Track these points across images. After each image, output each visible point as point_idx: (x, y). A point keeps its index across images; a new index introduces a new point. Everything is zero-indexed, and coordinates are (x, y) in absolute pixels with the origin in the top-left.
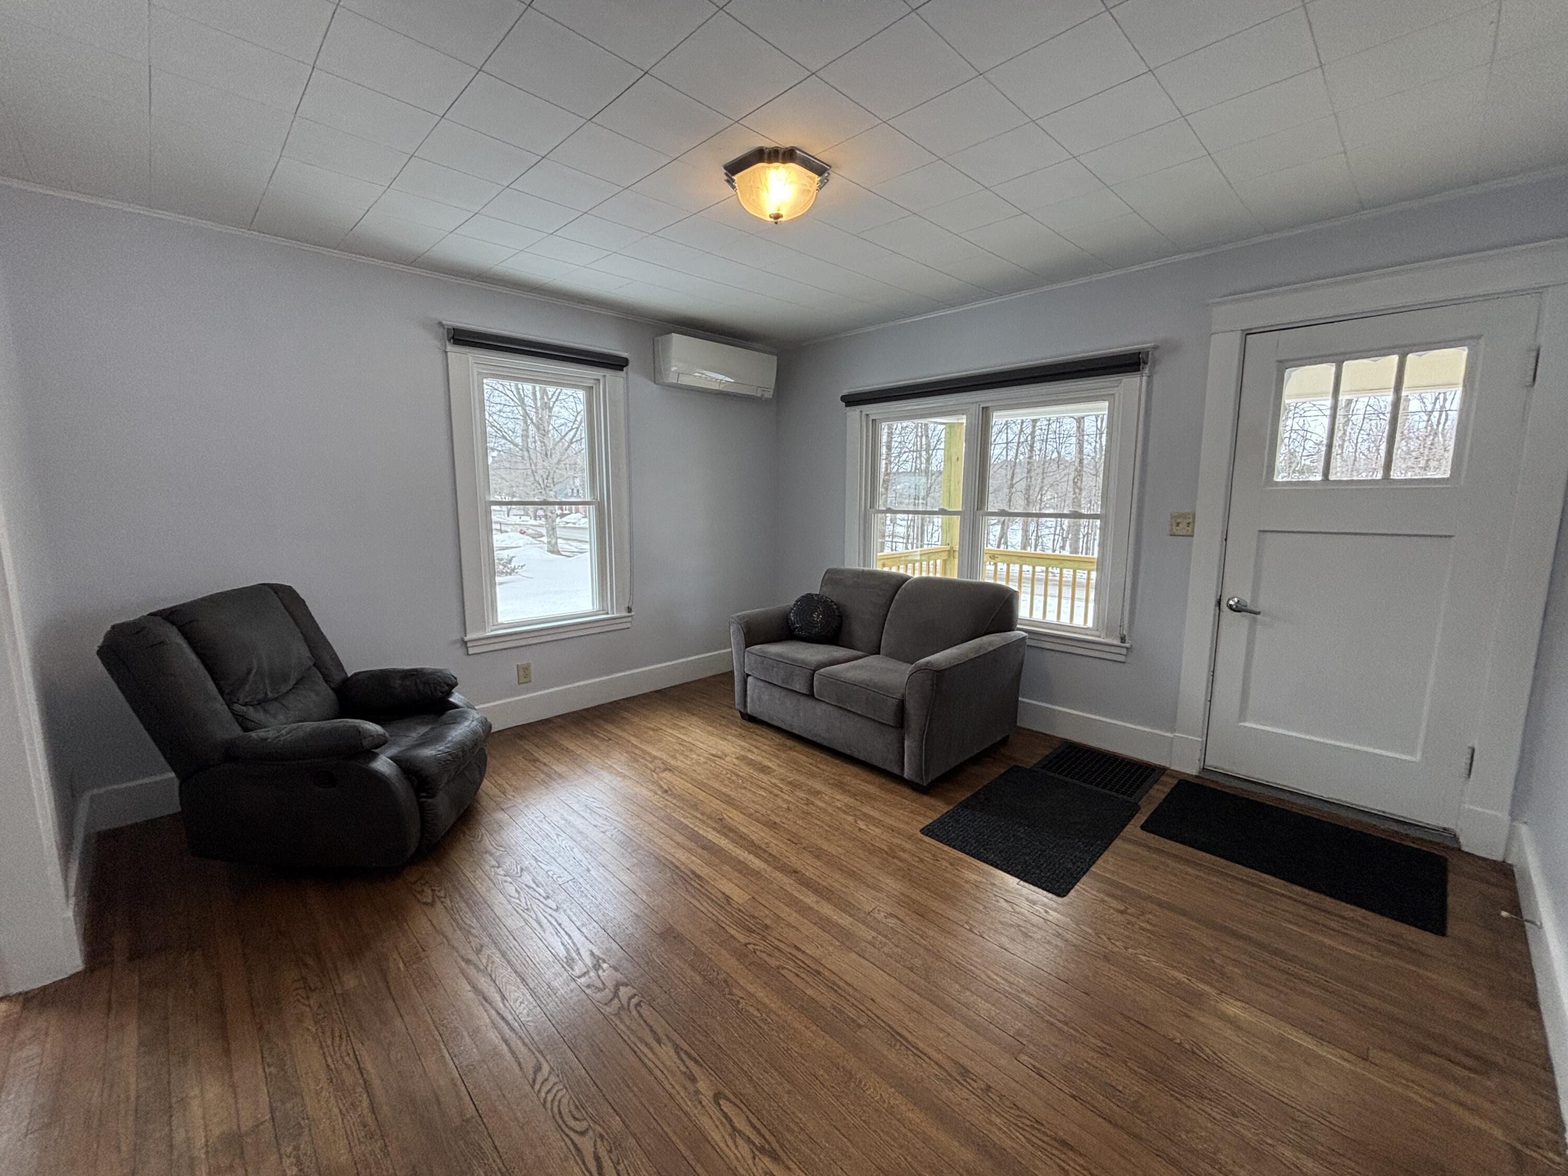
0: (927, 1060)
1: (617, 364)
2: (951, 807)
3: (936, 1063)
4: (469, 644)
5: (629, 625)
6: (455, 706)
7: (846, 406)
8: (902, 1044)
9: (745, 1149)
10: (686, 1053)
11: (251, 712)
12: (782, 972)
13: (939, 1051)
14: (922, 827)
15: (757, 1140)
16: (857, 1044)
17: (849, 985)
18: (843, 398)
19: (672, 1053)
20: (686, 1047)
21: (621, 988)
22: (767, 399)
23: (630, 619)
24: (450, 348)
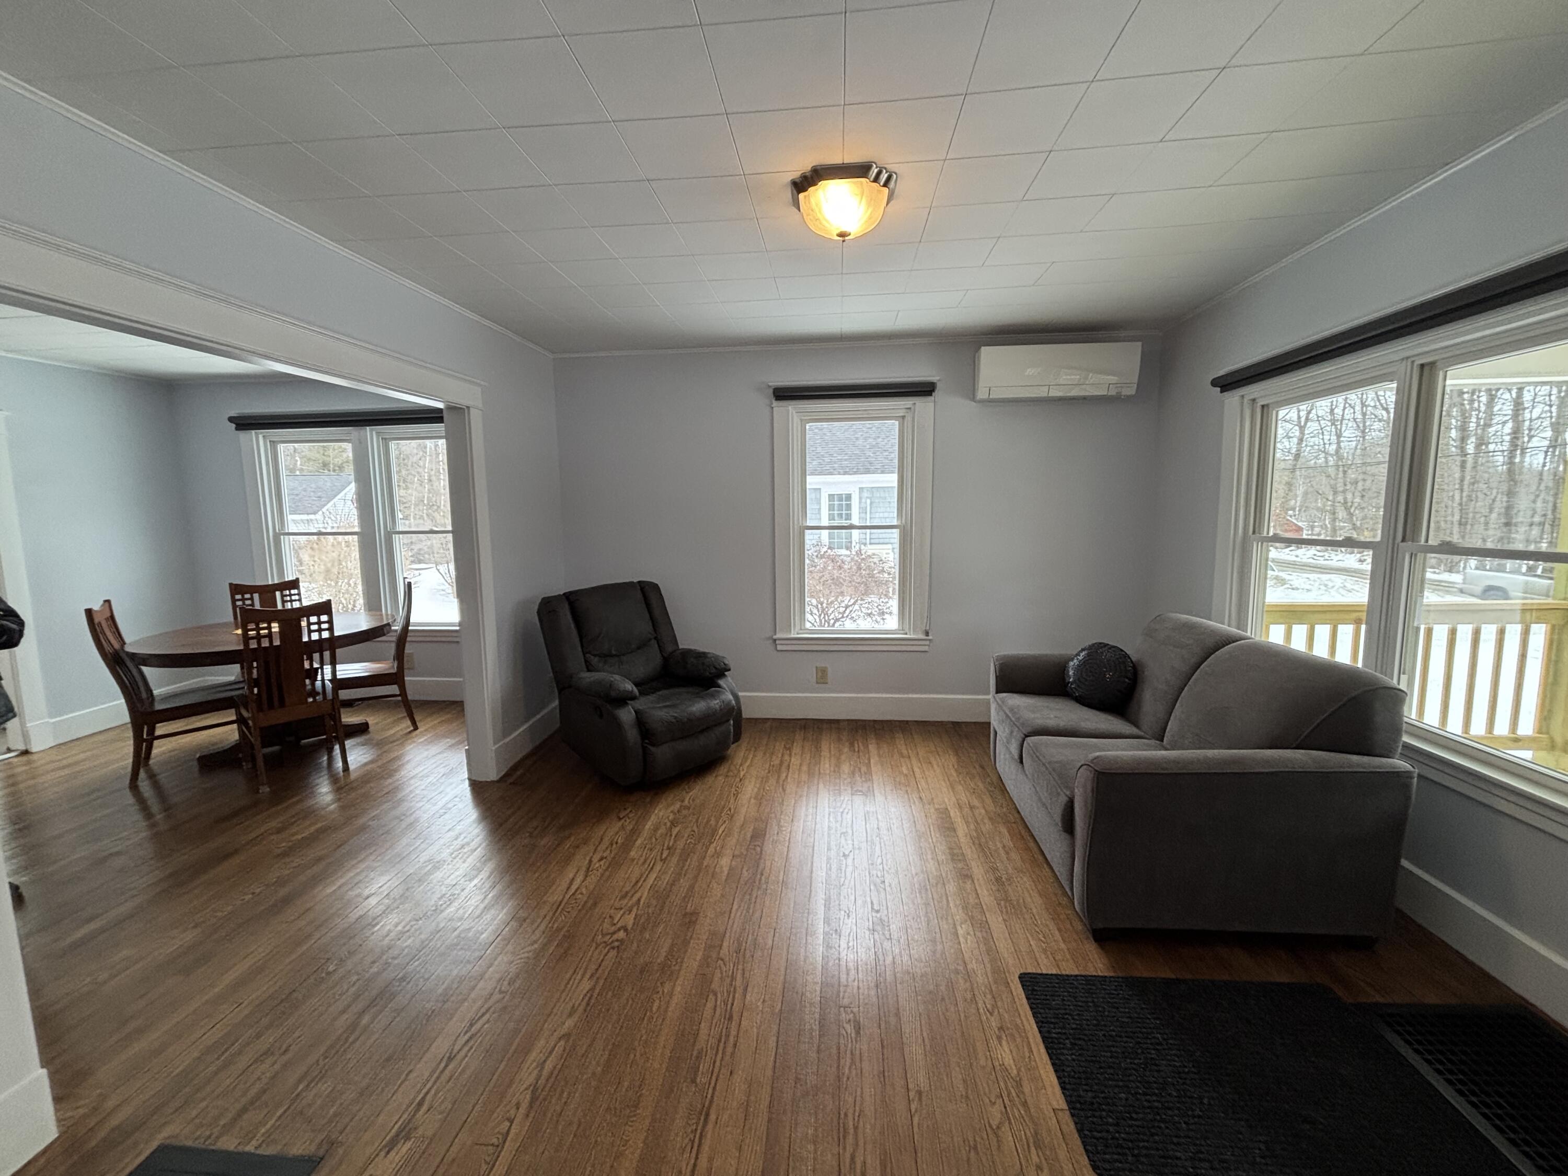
0: (694, 1155)
1: (925, 390)
2: (1112, 974)
3: (695, 1165)
4: (777, 642)
5: (926, 648)
6: (719, 686)
7: (1222, 392)
8: (697, 1124)
9: (531, 1079)
10: (590, 998)
11: (594, 660)
12: (711, 996)
13: (711, 1160)
14: (1031, 970)
15: (542, 1082)
16: (673, 1091)
17: (735, 1045)
18: (1214, 383)
19: (587, 989)
20: (595, 995)
21: (622, 931)
22: (1129, 398)
23: (927, 643)
24: (775, 403)
